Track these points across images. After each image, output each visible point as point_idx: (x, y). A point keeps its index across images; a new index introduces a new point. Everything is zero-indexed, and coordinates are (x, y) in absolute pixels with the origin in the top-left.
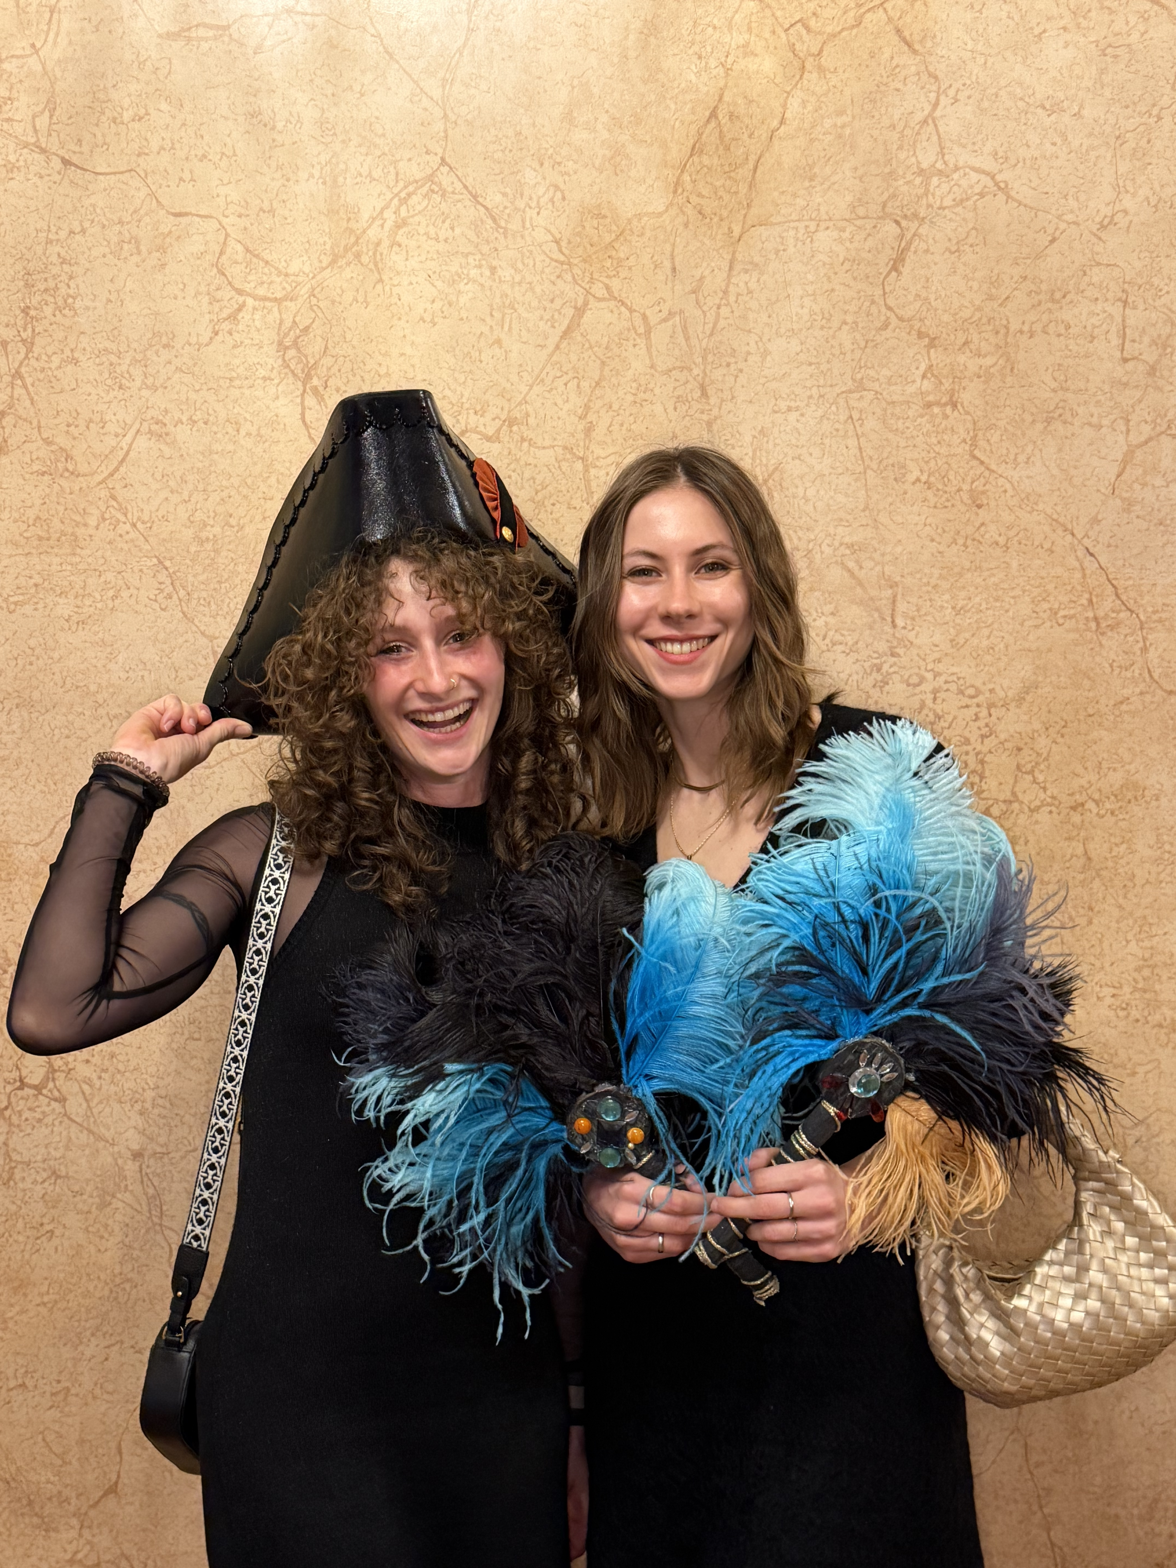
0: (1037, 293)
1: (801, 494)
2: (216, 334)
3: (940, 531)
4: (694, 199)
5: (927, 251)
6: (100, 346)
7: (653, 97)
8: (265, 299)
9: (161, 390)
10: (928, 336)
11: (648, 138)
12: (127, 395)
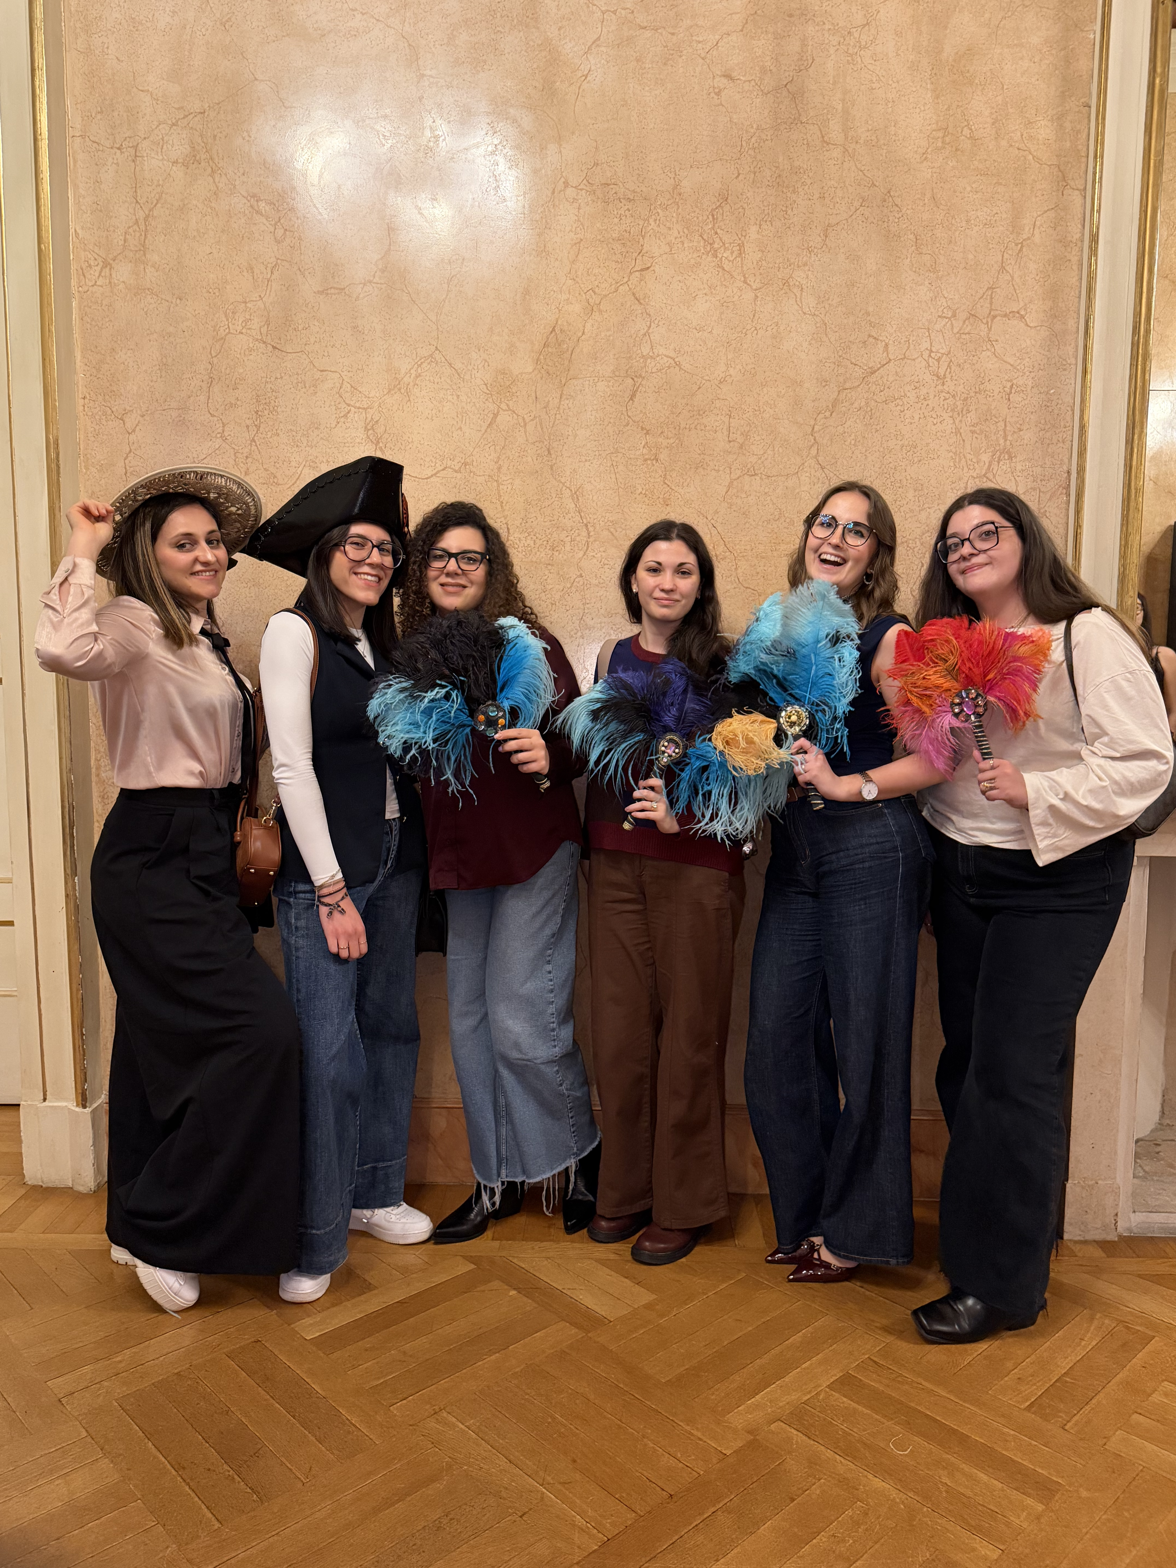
1: (591, 497)
8: (359, 408)
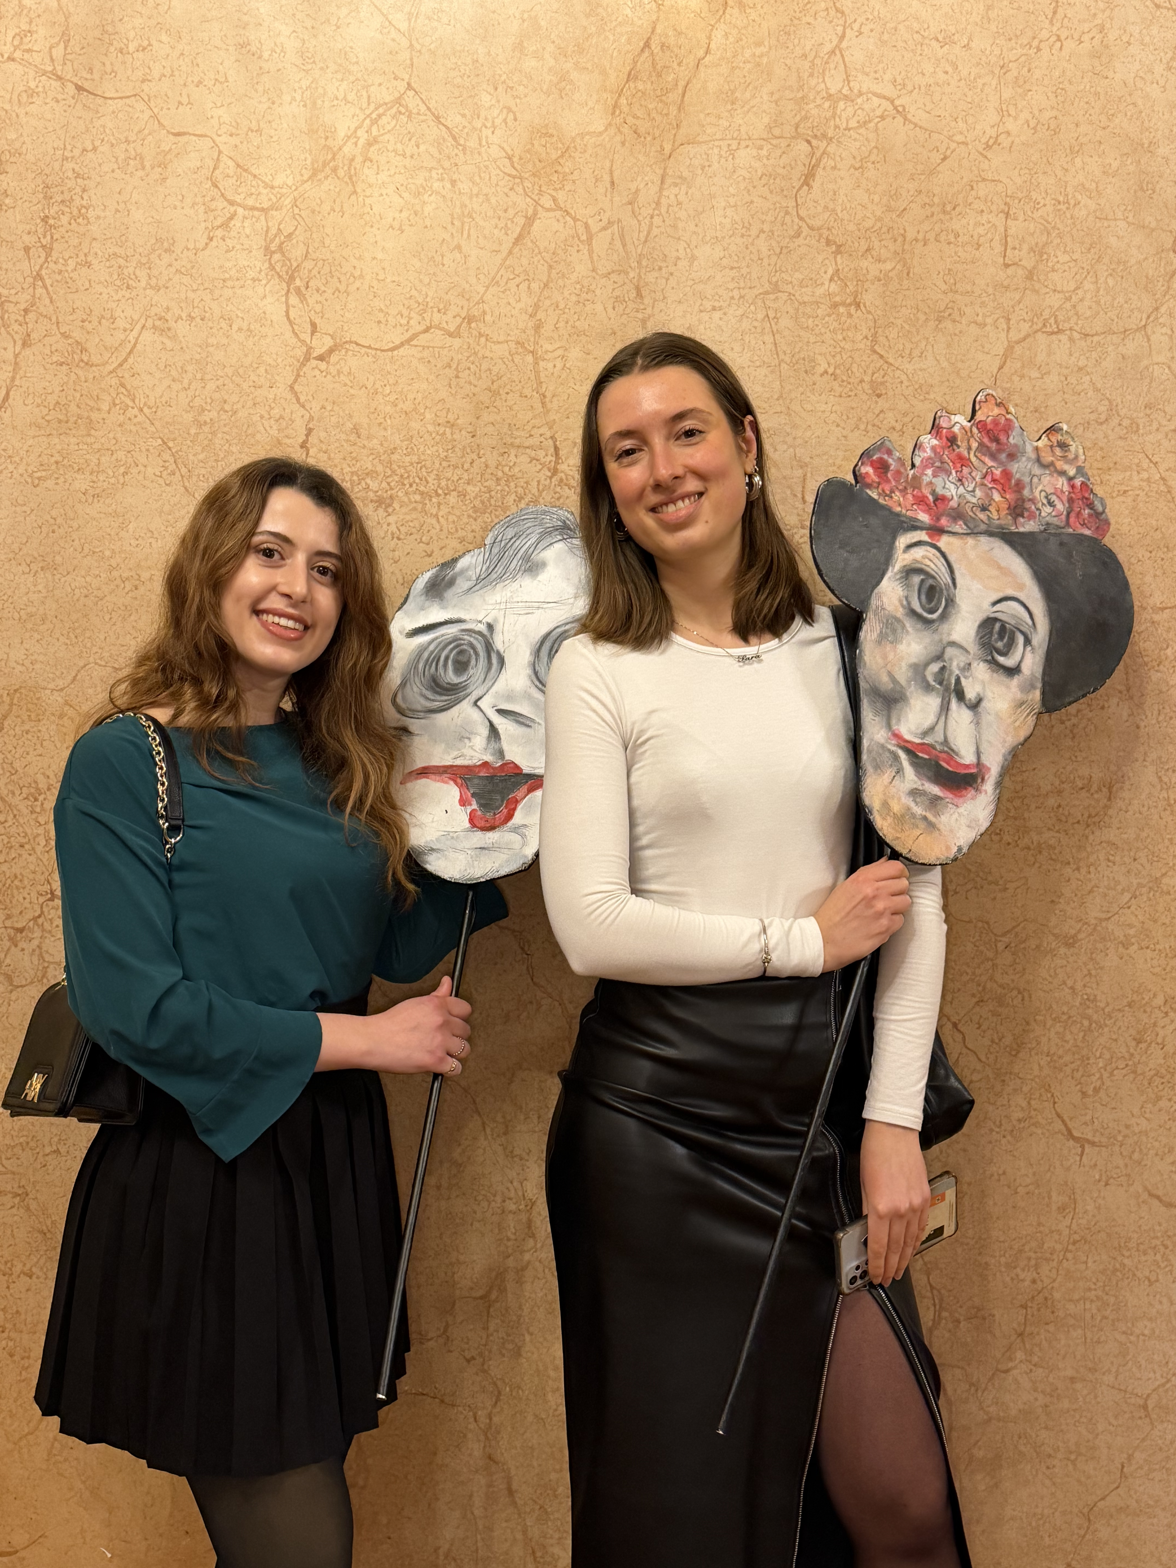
0: (931, 206)
2: (211, 239)
3: (845, 417)
4: (630, 120)
5: (834, 168)
6: (111, 251)
7: (594, 29)
9: (162, 291)
10: (835, 243)
11: (589, 65)
12: (134, 293)
